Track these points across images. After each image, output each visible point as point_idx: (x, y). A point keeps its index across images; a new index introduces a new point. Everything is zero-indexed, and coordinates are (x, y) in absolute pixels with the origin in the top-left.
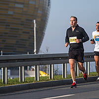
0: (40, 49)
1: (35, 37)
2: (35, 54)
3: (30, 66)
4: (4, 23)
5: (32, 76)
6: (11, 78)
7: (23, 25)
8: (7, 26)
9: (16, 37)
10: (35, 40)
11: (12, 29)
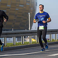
0: (32, 27)
1: (29, 22)
2: (30, 30)
3: (27, 36)
4: (14, 14)
5: (28, 41)
6: (18, 42)
7: (23, 15)
8: (15, 16)
9: (19, 21)
10: (29, 23)
11: (17, 17)
